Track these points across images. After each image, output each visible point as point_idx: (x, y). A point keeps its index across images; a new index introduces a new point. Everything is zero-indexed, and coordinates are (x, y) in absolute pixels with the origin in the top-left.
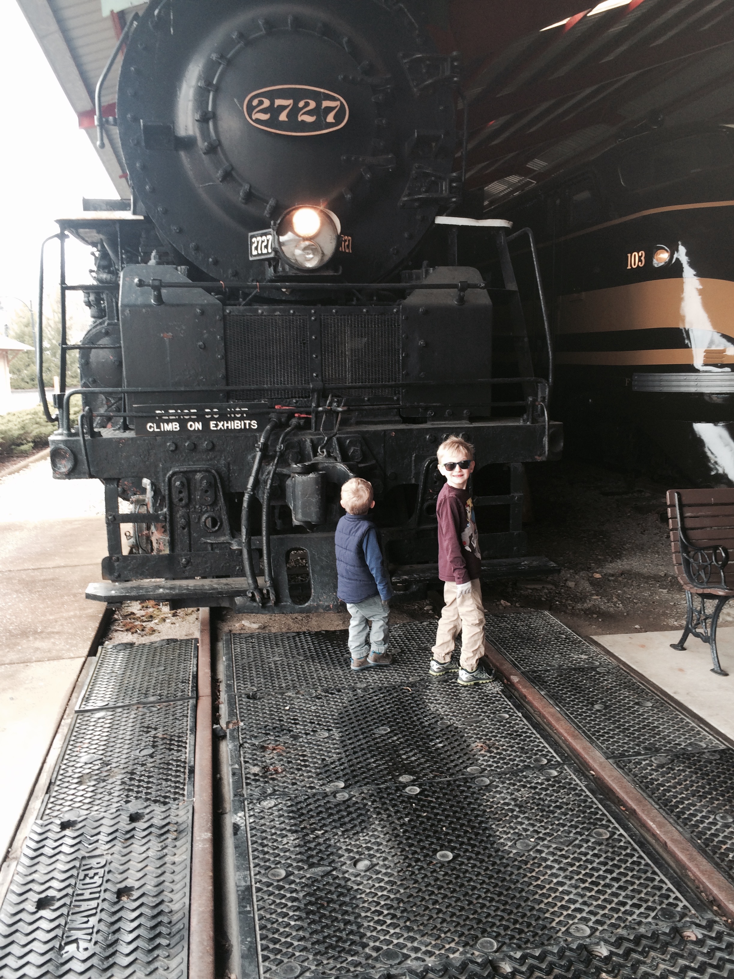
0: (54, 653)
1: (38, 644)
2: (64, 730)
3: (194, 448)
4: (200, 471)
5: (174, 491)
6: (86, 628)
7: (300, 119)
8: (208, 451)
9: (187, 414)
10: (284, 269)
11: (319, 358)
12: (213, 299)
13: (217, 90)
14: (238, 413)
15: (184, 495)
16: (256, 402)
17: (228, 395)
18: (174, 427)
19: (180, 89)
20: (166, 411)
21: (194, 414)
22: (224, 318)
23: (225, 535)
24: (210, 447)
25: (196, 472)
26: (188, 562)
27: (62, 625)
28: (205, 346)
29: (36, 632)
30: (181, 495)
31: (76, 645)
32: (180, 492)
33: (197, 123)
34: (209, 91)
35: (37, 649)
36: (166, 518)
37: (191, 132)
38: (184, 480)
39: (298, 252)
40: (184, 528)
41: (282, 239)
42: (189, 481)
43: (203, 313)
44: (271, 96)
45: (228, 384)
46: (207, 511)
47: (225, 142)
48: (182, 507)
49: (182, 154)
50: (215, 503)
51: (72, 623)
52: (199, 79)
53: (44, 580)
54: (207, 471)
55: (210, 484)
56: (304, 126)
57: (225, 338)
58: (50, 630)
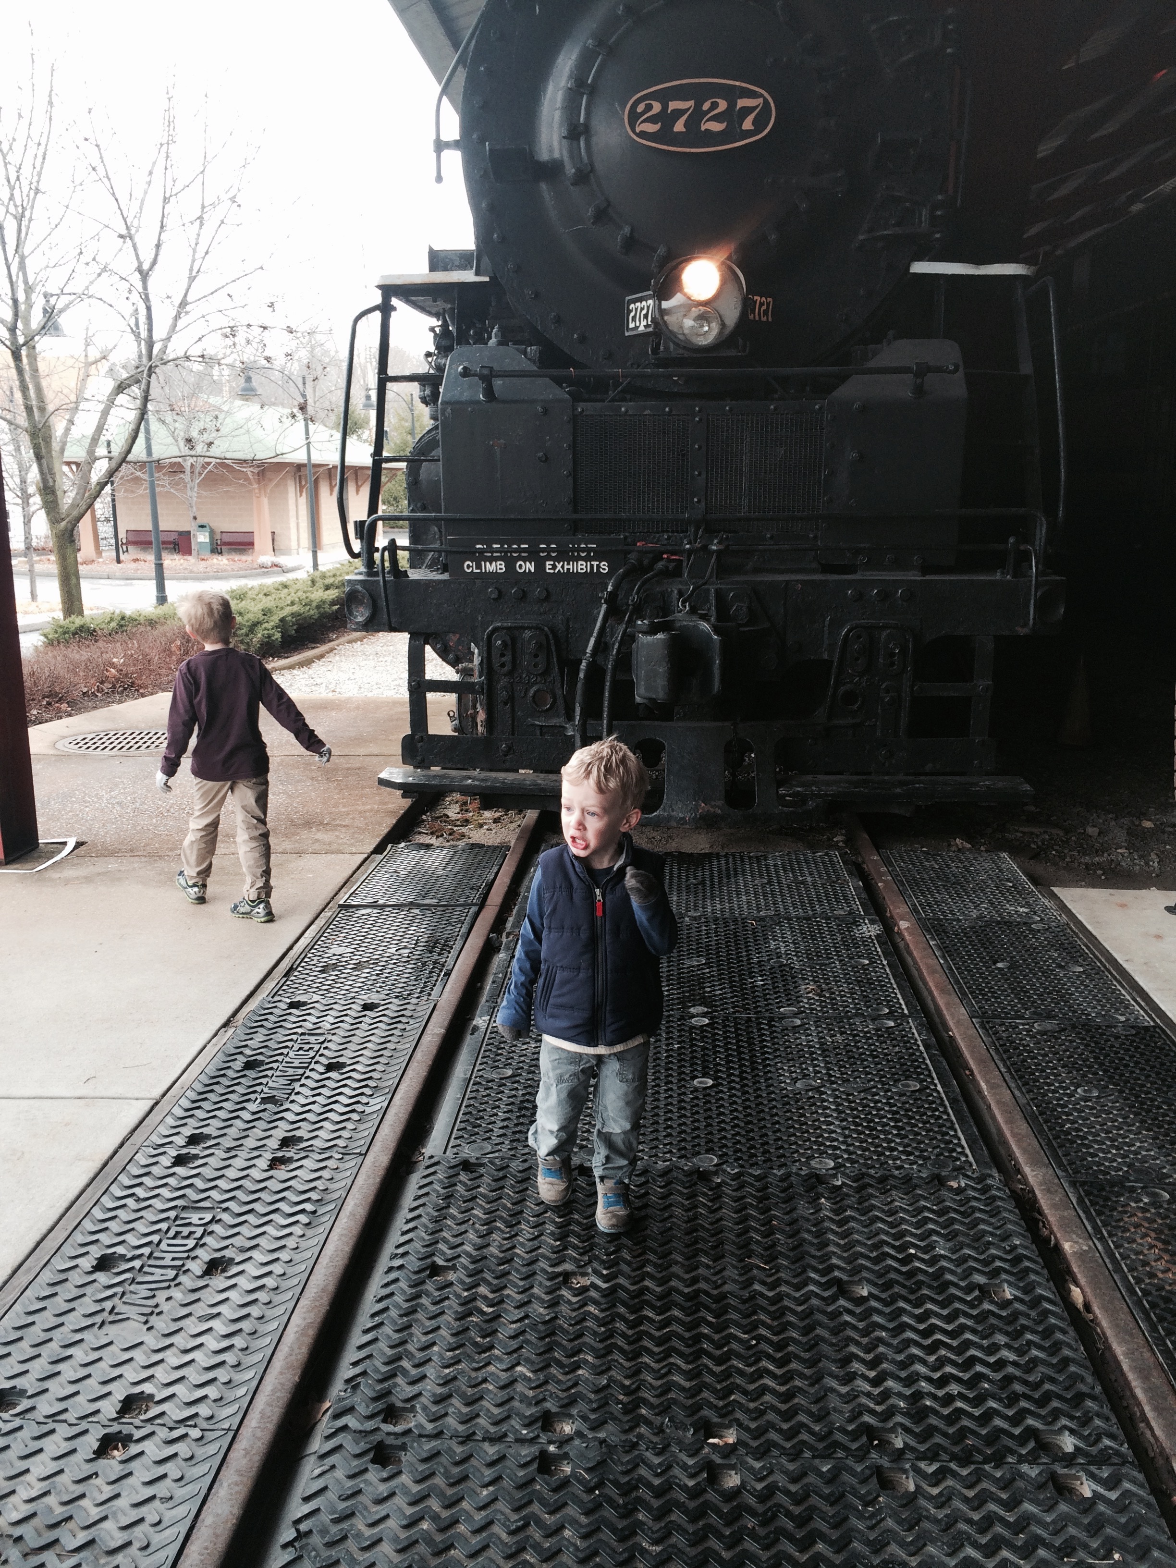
0: (334, 847)
1: (320, 836)
2: (320, 922)
3: (523, 596)
4: (529, 628)
5: (494, 652)
6: (380, 824)
7: (703, 128)
8: (541, 601)
9: (515, 551)
10: (667, 348)
11: (704, 476)
12: (562, 393)
13: (593, 91)
14: (583, 550)
15: (508, 658)
16: (612, 536)
17: (576, 527)
18: (497, 567)
19: (545, 91)
20: (489, 546)
21: (524, 550)
22: (575, 419)
23: (558, 716)
24: (544, 594)
25: (524, 628)
26: (510, 749)
27: (353, 819)
28: (547, 458)
29: (321, 823)
30: (503, 659)
31: (362, 841)
32: (502, 655)
33: (565, 141)
34: (582, 94)
35: (317, 840)
36: (483, 689)
37: (557, 155)
38: (508, 639)
39: (688, 323)
40: (506, 704)
41: (665, 305)
42: (514, 640)
43: (546, 411)
44: (664, 97)
45: (575, 511)
46: (535, 683)
47: (598, 166)
48: (505, 675)
49: (543, 186)
50: (546, 672)
51: (365, 818)
52: (570, 77)
53: (348, 769)
54: (537, 628)
55: (540, 645)
56: (710, 138)
57: (574, 447)
58: (338, 822)
